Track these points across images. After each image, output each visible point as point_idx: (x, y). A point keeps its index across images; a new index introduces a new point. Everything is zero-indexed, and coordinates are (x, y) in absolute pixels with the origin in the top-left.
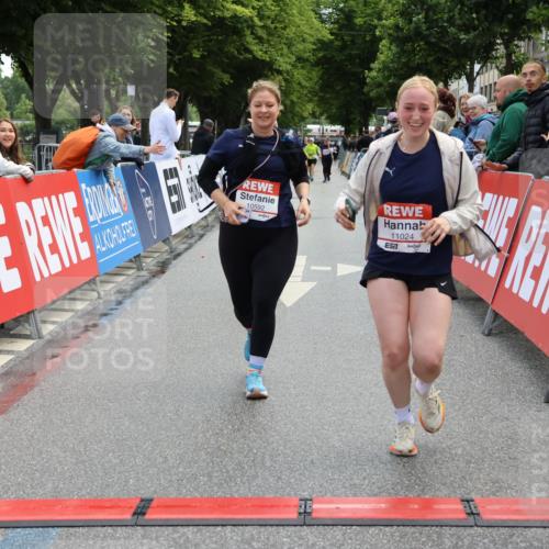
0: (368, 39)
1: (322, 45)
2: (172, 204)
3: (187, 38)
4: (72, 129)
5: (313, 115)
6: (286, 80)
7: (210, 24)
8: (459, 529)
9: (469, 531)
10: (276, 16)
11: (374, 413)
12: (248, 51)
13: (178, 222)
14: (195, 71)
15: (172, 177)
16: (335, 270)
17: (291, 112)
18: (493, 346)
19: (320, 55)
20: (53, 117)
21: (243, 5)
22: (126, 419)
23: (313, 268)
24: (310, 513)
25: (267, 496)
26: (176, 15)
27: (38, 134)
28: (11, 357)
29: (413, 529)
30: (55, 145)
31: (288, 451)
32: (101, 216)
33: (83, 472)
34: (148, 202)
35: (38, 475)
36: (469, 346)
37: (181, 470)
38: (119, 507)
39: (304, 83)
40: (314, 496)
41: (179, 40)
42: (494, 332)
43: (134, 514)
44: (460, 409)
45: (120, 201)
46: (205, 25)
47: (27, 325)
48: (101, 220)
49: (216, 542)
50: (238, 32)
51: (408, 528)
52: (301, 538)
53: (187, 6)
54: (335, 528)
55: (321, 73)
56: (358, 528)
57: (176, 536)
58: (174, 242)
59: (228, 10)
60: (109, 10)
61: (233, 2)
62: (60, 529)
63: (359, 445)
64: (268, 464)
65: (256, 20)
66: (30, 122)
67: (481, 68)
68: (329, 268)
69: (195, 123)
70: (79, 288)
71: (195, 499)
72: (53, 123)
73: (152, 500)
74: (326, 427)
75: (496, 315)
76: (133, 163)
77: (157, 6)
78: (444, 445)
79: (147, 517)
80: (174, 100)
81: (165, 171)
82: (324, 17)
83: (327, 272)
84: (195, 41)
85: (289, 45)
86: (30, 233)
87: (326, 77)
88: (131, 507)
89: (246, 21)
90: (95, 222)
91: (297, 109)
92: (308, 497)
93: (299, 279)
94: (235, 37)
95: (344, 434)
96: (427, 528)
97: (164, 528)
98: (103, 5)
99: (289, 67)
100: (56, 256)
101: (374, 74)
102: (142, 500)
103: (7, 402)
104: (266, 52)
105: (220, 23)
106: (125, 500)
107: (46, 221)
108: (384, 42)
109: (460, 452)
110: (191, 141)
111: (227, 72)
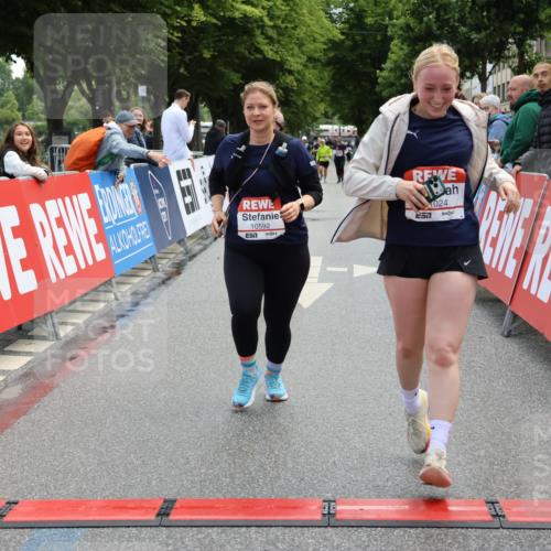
0: (379, 38)
1: (333, 45)
2: (186, 206)
3: (197, 38)
4: (84, 129)
5: (326, 115)
6: (297, 80)
7: (220, 24)
8: (484, 531)
9: (495, 532)
10: (286, 15)
11: (395, 415)
12: (259, 51)
13: (192, 223)
14: (205, 71)
15: (185, 178)
16: (351, 272)
17: (303, 112)
18: (512, 348)
19: (331, 55)
20: (65, 117)
21: (253, 5)
22: (147, 419)
23: (329, 269)
24: (334, 515)
25: (290, 497)
26: (185, 16)
27: (50, 135)
28: (29, 358)
29: (438, 531)
30: (67, 146)
31: (310, 453)
32: (115, 217)
33: (105, 473)
34: (162, 203)
35: (60, 475)
36: (488, 347)
37: (203, 471)
38: (142, 508)
39: (316, 83)
40: (338, 497)
41: (189, 40)
42: (513, 333)
43: (158, 515)
44: (481, 410)
45: (134, 202)
46: (215, 25)
47: (44, 326)
48: (117, 221)
49: (241, 543)
50: (248, 32)
51: (433, 530)
52: (325, 539)
53: (196, 6)
54: (360, 530)
55: (332, 72)
56: (383, 530)
57: (199, 536)
58: (189, 243)
59: (237, 10)
60: (118, 10)
61: (243, 2)
62: (83, 530)
63: (381, 446)
64: (290, 465)
65: (266, 20)
66: (42, 123)
67: (494, 67)
68: (346, 269)
69: (207, 124)
70: (95, 290)
71: (218, 500)
72: (65, 124)
73: (175, 501)
74: (347, 428)
75: (515, 317)
76: (146, 164)
77: (167, 7)
78: (467, 447)
79: (171, 517)
80: (185, 101)
81: (178, 172)
82: (335, 17)
83: (343, 273)
84: (205, 42)
85: (300, 45)
86: (45, 235)
87: (337, 77)
88: (155, 508)
89: (256, 21)
90: (110, 223)
91: (310, 109)
92: (332, 499)
93: (316, 280)
94: (245, 38)
95: (365, 435)
96: (453, 530)
97: (188, 529)
98: (112, 5)
99: (301, 68)
100: (71, 258)
101: (385, 74)
102: (165, 501)
103: (28, 404)
104: (276, 52)
105: (230, 23)
106: (148, 501)
107: (60, 222)
108: (395, 42)
109: (482, 453)
110: (204, 141)
111: (238, 72)
